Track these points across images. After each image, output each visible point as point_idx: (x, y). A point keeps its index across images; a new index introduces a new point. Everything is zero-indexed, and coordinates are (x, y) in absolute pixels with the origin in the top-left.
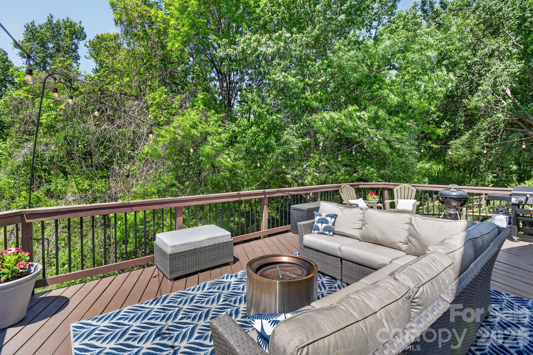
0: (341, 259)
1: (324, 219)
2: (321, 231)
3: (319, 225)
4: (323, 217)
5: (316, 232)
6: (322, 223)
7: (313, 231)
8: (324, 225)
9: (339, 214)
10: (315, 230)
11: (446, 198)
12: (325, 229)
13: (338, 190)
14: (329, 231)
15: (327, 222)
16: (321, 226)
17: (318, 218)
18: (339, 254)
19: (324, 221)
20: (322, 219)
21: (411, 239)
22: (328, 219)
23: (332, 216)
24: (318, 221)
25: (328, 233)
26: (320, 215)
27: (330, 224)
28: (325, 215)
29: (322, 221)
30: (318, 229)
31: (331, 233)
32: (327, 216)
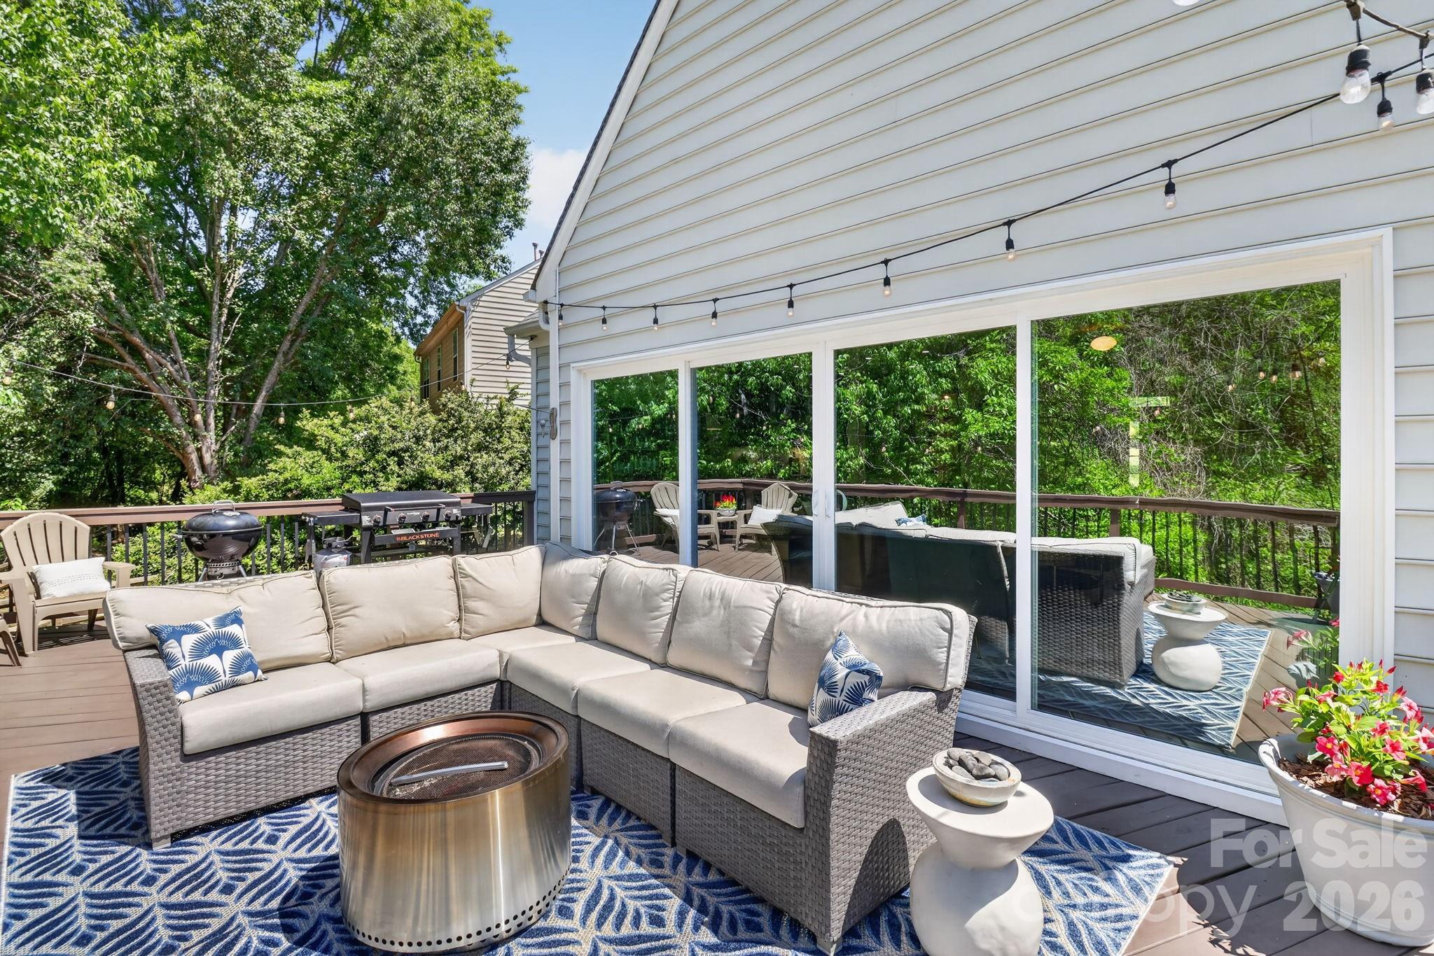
0: (365, 717)
1: (217, 637)
2: (225, 678)
3: (212, 661)
4: (211, 630)
5: (199, 691)
6: (219, 651)
7: (183, 696)
8: (230, 656)
10: (190, 687)
12: (238, 668)
14: (253, 667)
15: (234, 643)
16: (221, 663)
17: (189, 640)
18: (359, 706)
19: (223, 642)
20: (210, 639)
21: (471, 604)
22: (234, 629)
23: (236, 618)
24: (200, 650)
25: (251, 674)
26: (195, 629)
27: (246, 648)
28: (210, 621)
29: (217, 645)
30: (207, 676)
31: (260, 673)
32: (222, 622)
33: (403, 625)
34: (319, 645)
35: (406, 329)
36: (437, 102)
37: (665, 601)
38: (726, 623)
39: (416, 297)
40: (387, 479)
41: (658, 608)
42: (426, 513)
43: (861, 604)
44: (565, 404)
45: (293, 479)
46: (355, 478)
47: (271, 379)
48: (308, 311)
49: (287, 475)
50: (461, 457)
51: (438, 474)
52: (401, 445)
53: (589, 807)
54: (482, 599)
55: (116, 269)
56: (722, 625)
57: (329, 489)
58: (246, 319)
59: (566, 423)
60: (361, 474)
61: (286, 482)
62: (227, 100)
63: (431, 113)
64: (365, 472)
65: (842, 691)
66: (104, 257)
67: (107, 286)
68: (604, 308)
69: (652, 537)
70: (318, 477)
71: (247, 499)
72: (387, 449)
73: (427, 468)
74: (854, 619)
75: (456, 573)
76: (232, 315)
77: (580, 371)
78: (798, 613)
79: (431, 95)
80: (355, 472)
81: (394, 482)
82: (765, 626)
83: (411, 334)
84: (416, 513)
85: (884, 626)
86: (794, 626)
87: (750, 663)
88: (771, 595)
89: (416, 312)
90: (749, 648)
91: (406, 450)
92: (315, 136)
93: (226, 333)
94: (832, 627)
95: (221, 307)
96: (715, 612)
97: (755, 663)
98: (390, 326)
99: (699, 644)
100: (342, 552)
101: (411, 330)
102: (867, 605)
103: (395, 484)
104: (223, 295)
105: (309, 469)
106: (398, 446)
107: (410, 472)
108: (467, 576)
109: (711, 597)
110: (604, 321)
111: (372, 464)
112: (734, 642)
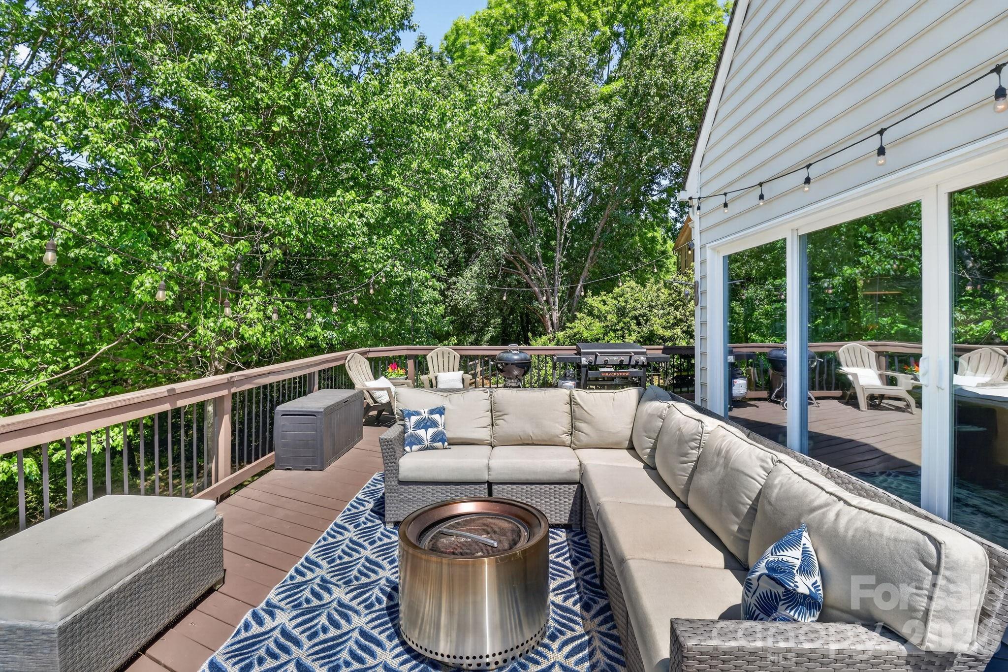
0: (490, 484)
1: (427, 420)
2: (427, 443)
3: (421, 432)
4: (425, 415)
5: (415, 447)
6: (426, 428)
7: (407, 449)
8: (431, 431)
9: (447, 405)
10: (411, 444)
11: (507, 364)
12: (434, 439)
13: (344, 365)
14: (443, 441)
15: (435, 424)
16: (426, 435)
17: (414, 419)
18: (486, 477)
19: (429, 423)
20: (423, 420)
21: (579, 425)
22: (436, 417)
23: (441, 411)
24: (418, 426)
25: (440, 443)
26: (417, 413)
27: (441, 428)
28: (426, 411)
29: (425, 424)
30: (419, 440)
31: (446, 444)
32: (432, 412)
33: (529, 430)
34: (485, 434)
35: (670, 234)
36: (674, 72)
37: (692, 449)
38: (722, 481)
39: (676, 210)
40: (630, 335)
41: (686, 455)
42: (622, 358)
43: (840, 499)
44: (703, 277)
45: (579, 333)
46: (612, 333)
47: (585, 273)
48: (603, 231)
49: (575, 330)
50: (681, 320)
51: (661, 332)
52: (642, 312)
53: (595, 602)
54: (585, 422)
55: (513, 222)
56: (719, 483)
57: (598, 340)
58: (573, 240)
59: (704, 293)
60: (615, 331)
61: (575, 335)
62: (559, 115)
63: (669, 82)
64: (618, 330)
65: (754, 593)
66: (508, 216)
67: (510, 231)
68: (725, 194)
69: (838, 393)
70: (591, 333)
71: (557, 344)
72: (630, 315)
73: (655, 327)
74: (824, 514)
75: (572, 401)
76: (566, 239)
77: (713, 249)
78: (776, 491)
79: (670, 69)
80: (611, 330)
81: (634, 337)
82: (754, 496)
83: (673, 236)
84: (615, 358)
85: (850, 533)
86: (770, 503)
87: (735, 528)
88: (765, 465)
89: (676, 221)
90: (737, 513)
91: (643, 316)
92: (605, 122)
93: (563, 250)
94: (801, 515)
95: (561, 235)
96: (718, 469)
97: (740, 529)
98: (660, 233)
99: (703, 496)
100: (573, 379)
101: (673, 234)
102: (846, 502)
103: (634, 338)
104: (561, 228)
105: (588, 327)
106: (637, 313)
107: (645, 330)
108: (577, 404)
109: (719, 453)
110: (726, 205)
111: (621, 324)
112: (725, 504)
